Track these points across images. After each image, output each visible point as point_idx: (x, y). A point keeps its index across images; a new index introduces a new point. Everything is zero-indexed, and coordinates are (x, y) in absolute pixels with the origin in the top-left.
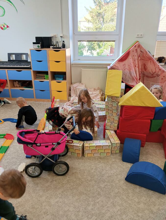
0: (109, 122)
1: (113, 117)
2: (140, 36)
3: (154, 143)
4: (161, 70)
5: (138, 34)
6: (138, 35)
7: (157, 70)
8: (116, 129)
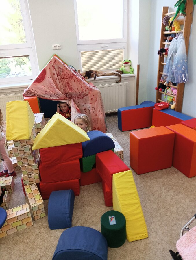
0: (27, 174)
1: (30, 167)
2: (58, 48)
3: (92, 185)
4: (88, 88)
5: (55, 45)
6: (55, 47)
7: (84, 89)
8: (38, 181)
